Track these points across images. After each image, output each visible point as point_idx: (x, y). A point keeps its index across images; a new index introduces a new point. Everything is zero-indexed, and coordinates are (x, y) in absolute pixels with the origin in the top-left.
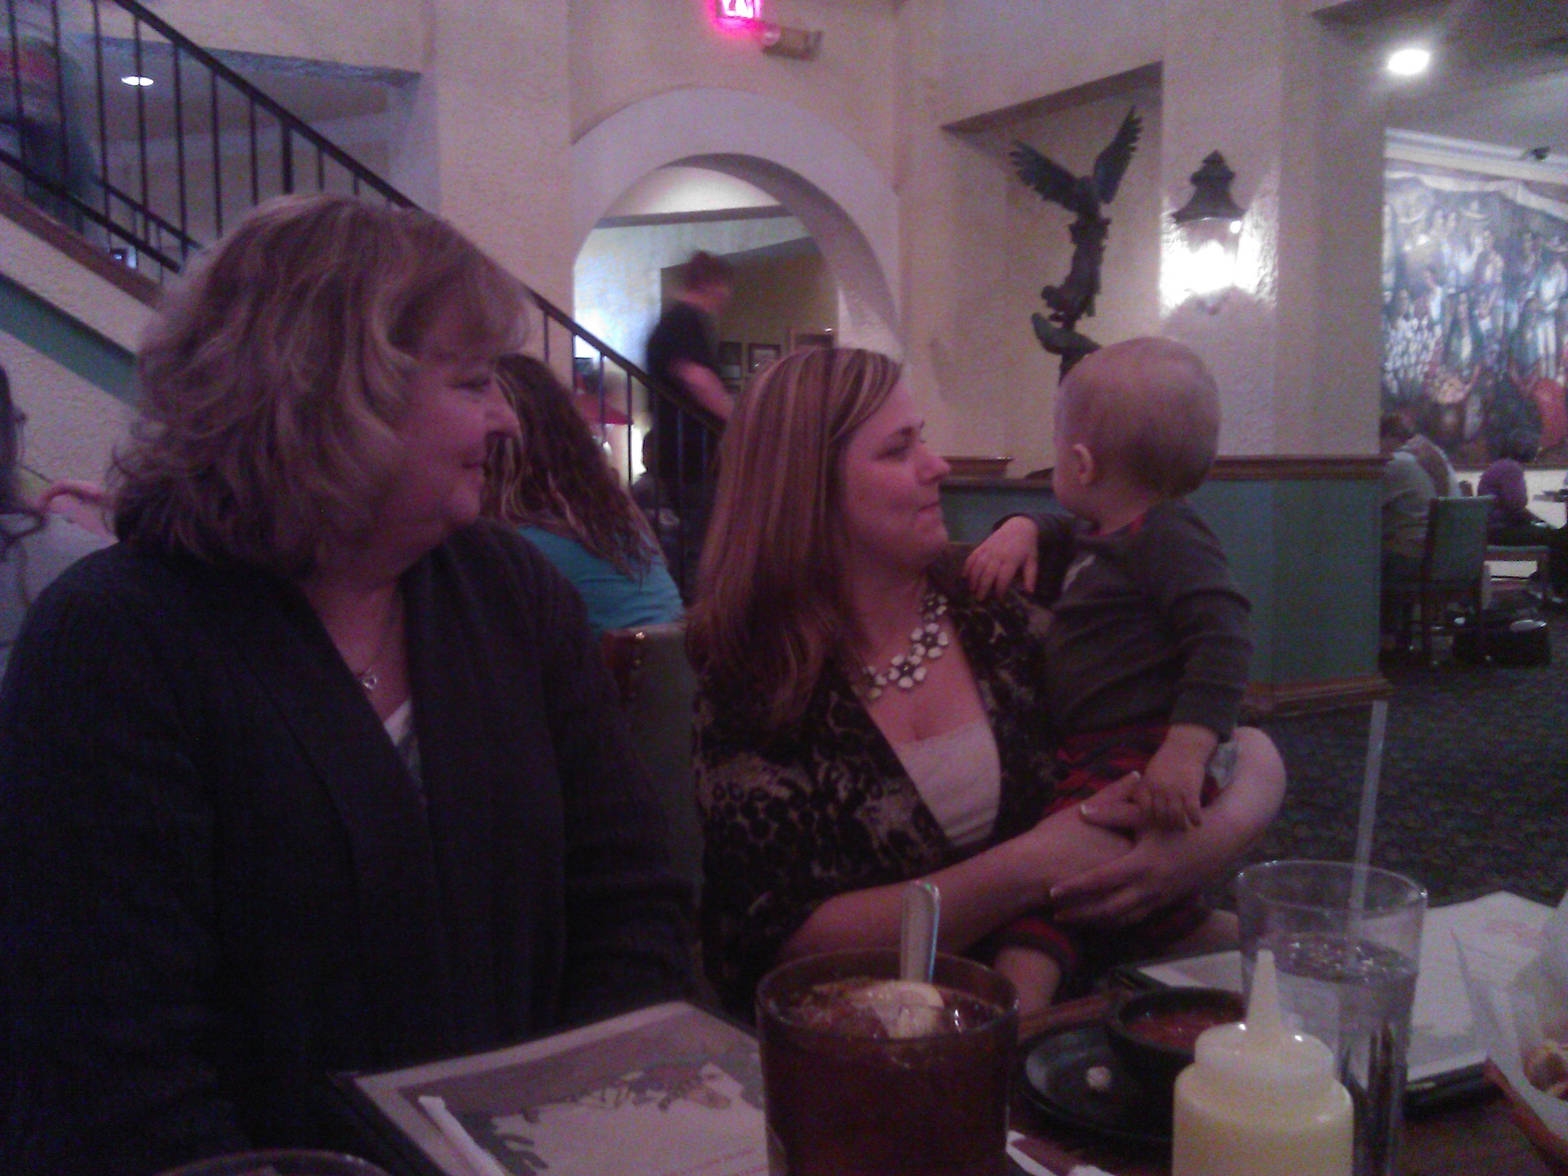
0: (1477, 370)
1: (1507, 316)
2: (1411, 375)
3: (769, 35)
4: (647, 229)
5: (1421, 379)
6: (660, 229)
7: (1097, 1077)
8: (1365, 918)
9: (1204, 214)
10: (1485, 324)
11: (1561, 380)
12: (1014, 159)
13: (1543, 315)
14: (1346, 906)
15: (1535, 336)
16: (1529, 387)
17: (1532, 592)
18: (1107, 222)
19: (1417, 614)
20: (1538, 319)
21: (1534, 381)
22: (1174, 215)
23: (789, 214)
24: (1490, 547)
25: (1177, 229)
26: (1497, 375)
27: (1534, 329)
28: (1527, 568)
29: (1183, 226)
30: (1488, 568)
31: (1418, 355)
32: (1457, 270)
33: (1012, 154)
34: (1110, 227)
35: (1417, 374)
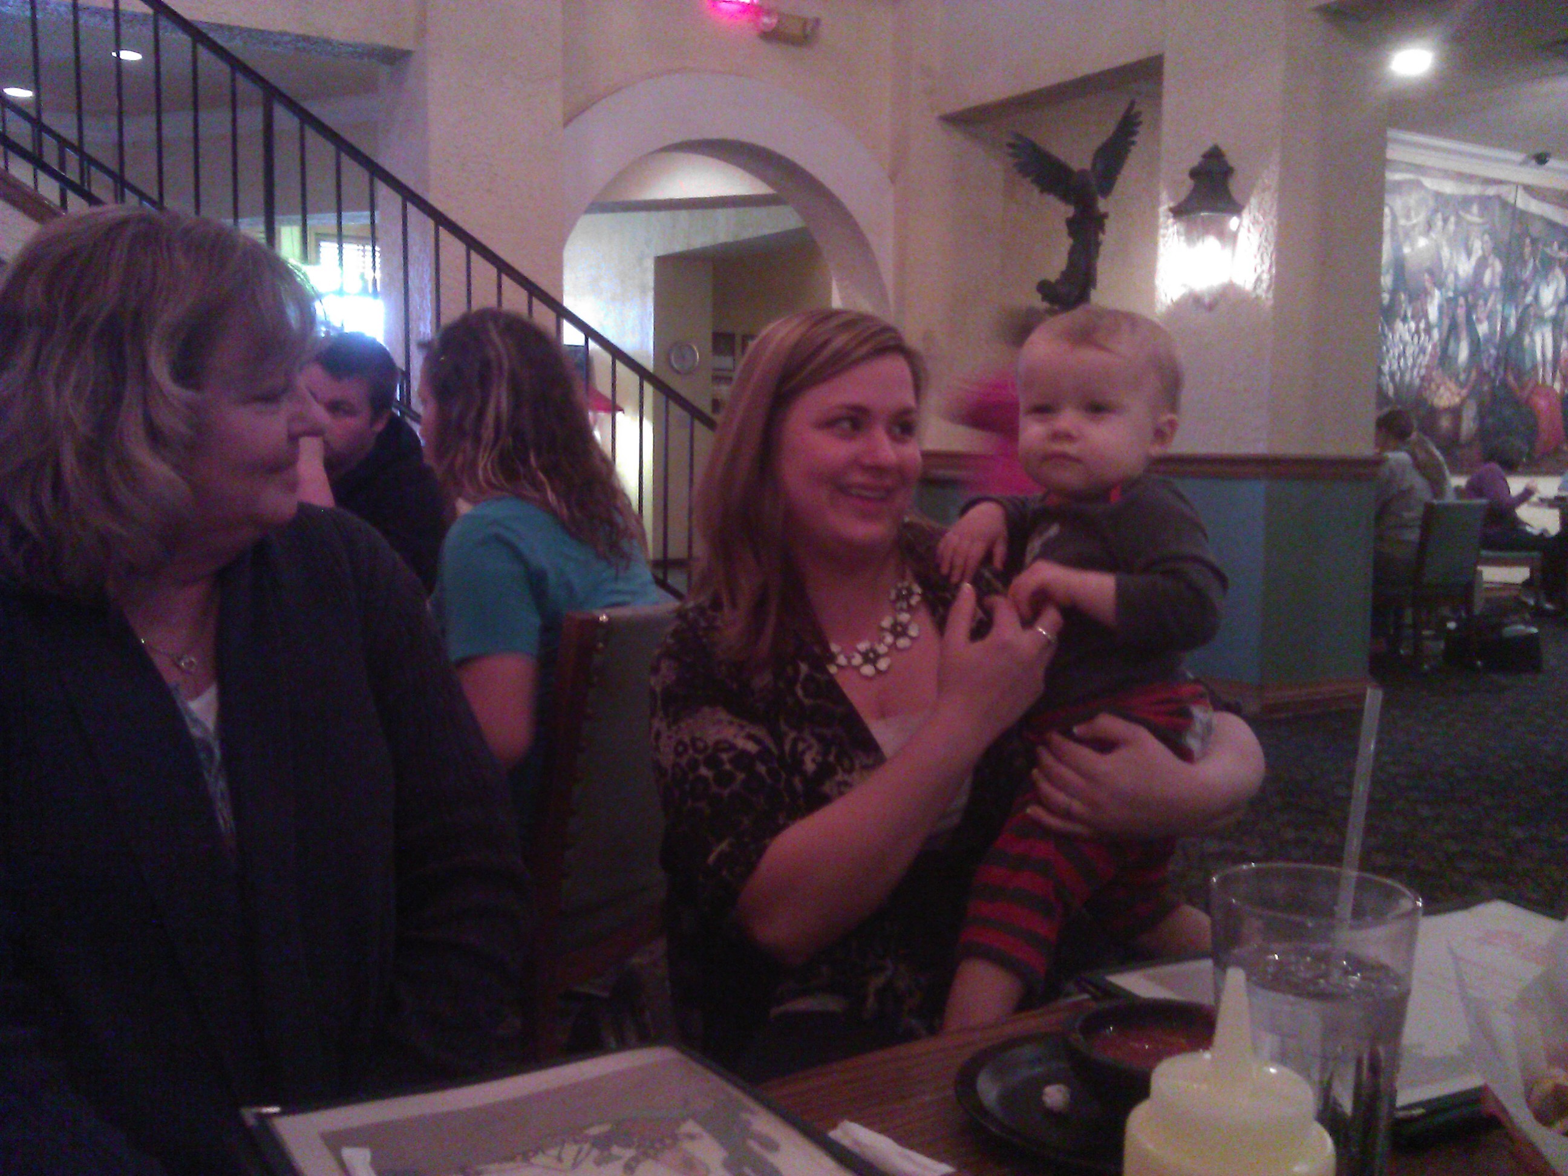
0: (1474, 374)
1: (1505, 321)
2: (1407, 378)
3: (766, 20)
4: (641, 216)
5: (1417, 382)
6: (654, 216)
7: (1055, 1095)
8: (1352, 928)
9: (1201, 209)
10: (1483, 329)
11: (1557, 386)
12: (1011, 151)
13: (1540, 319)
14: (1332, 915)
15: (1533, 341)
16: (1526, 393)
17: (1524, 599)
18: (1105, 216)
19: (1408, 617)
20: (1535, 324)
21: (1530, 385)
22: (1172, 210)
23: (785, 203)
24: (1483, 553)
25: (1174, 223)
26: (1494, 381)
27: (1531, 335)
28: (1519, 574)
29: (1180, 220)
30: (1481, 573)
31: (1415, 360)
32: (1456, 275)
33: (1011, 146)
34: (1107, 222)
35: (1413, 377)
